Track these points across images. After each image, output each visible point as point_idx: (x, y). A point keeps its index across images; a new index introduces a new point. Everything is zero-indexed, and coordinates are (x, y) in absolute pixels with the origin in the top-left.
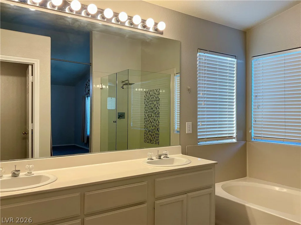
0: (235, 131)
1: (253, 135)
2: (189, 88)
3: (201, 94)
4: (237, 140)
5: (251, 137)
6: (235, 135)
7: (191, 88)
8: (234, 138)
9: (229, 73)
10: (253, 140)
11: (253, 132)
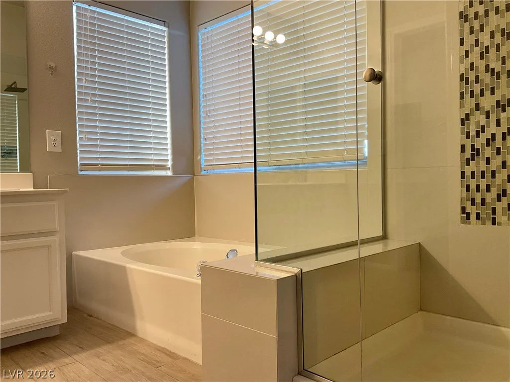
0: (170, 158)
1: (203, 164)
2: (53, 64)
3: (84, 81)
4: (174, 172)
5: (201, 167)
6: (170, 164)
7: (56, 66)
8: (168, 169)
9: (152, 50)
10: (203, 172)
11: (203, 159)
